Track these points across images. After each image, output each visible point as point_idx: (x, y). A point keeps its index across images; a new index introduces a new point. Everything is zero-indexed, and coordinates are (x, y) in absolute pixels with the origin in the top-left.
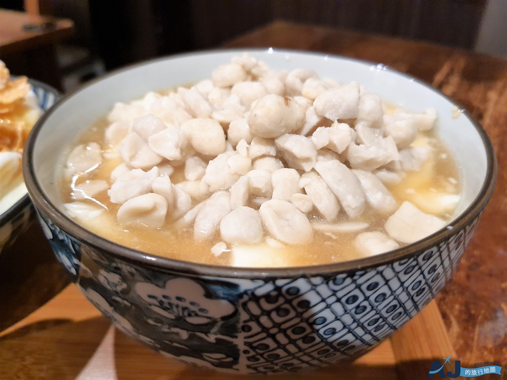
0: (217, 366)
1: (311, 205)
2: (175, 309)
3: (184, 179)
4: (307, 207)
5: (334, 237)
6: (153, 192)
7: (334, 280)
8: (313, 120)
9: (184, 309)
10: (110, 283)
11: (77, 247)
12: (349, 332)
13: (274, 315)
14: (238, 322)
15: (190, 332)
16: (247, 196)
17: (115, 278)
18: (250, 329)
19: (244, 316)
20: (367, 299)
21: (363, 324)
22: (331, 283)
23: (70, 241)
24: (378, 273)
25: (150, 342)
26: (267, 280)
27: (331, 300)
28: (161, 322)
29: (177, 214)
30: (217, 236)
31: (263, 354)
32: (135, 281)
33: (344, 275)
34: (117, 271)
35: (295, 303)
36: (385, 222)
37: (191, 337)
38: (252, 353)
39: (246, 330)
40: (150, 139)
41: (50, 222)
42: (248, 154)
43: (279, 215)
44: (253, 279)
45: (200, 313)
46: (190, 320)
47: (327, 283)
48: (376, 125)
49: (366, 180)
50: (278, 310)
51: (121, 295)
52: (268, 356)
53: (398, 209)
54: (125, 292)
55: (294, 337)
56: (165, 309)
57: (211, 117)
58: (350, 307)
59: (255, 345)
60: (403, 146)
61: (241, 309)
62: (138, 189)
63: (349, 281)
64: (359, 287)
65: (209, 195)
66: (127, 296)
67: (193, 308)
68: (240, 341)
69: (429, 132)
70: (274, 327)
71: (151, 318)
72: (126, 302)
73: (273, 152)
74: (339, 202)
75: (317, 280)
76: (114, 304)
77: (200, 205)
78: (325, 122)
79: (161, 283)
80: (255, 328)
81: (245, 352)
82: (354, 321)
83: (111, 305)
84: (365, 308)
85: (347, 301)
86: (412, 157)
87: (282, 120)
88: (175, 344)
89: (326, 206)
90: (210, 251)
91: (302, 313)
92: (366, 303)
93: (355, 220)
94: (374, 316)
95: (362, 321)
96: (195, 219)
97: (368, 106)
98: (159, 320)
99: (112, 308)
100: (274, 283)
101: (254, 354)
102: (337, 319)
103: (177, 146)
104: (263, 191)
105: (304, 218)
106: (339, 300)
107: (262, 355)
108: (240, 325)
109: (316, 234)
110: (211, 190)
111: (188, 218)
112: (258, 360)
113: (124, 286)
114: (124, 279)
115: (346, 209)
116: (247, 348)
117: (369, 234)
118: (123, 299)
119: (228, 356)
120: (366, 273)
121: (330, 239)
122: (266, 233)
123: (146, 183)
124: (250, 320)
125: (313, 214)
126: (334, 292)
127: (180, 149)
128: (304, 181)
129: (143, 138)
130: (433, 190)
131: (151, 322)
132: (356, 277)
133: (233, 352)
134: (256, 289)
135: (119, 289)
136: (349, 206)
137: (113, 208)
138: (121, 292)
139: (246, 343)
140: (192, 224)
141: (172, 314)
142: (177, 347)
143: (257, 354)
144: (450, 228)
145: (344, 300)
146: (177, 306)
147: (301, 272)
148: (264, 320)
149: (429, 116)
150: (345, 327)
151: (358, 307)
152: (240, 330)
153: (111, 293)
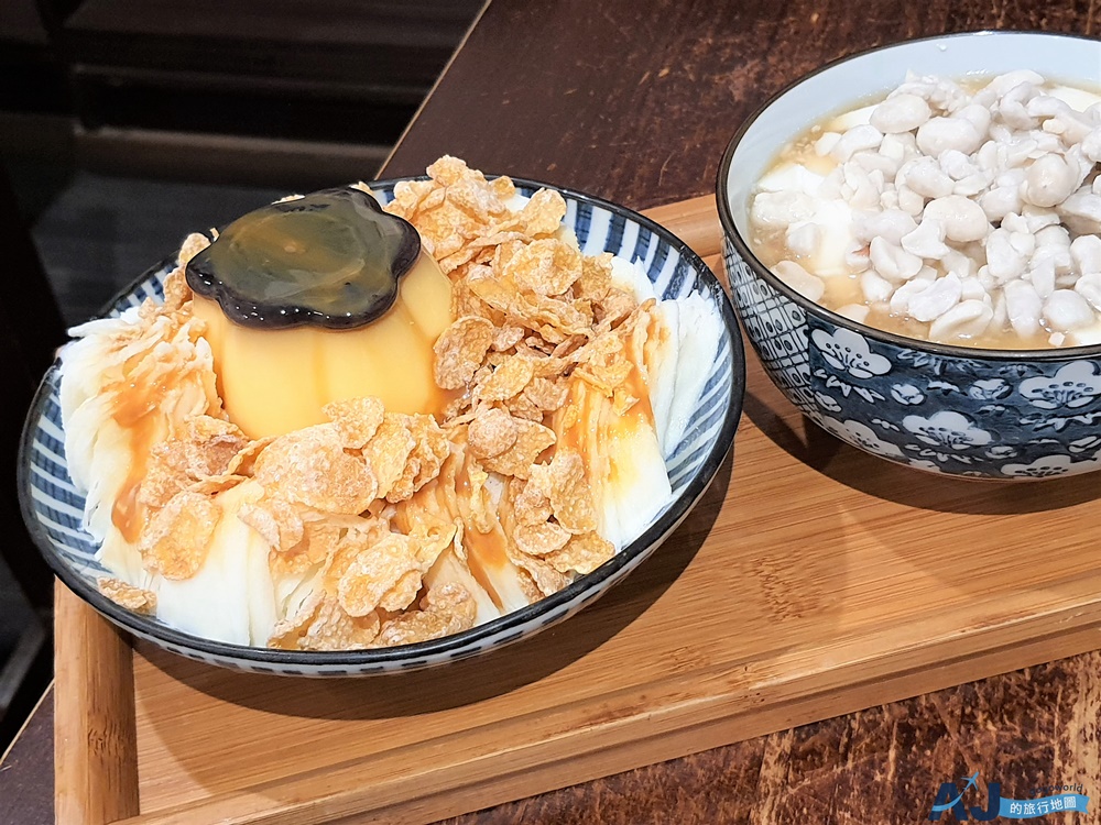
2: (1059, 396)
9: (1070, 393)
10: (986, 392)
11: (951, 366)
15: (1067, 419)
23: (940, 362)
28: (1038, 417)
32: (1023, 379)
34: (1002, 375)
37: (1068, 424)
41: (904, 353)
42: (1029, 230)
45: (1085, 393)
46: (1072, 404)
51: (996, 401)
54: (1002, 396)
56: (1048, 400)
65: (999, 288)
66: (1004, 401)
67: (1078, 390)
71: (1026, 416)
72: (998, 408)
73: (1057, 220)
76: (977, 416)
77: (1002, 302)
79: (1053, 373)
83: (971, 420)
88: (1043, 441)
96: (1007, 318)
99: (971, 424)
104: (1070, 268)
111: (999, 319)
113: (1005, 389)
114: (1007, 381)
118: (997, 405)
131: (1024, 421)
135: (996, 395)
138: (997, 398)
140: (1008, 324)
141: (1055, 402)
142: (1043, 445)
146: (1063, 392)
153: (982, 403)
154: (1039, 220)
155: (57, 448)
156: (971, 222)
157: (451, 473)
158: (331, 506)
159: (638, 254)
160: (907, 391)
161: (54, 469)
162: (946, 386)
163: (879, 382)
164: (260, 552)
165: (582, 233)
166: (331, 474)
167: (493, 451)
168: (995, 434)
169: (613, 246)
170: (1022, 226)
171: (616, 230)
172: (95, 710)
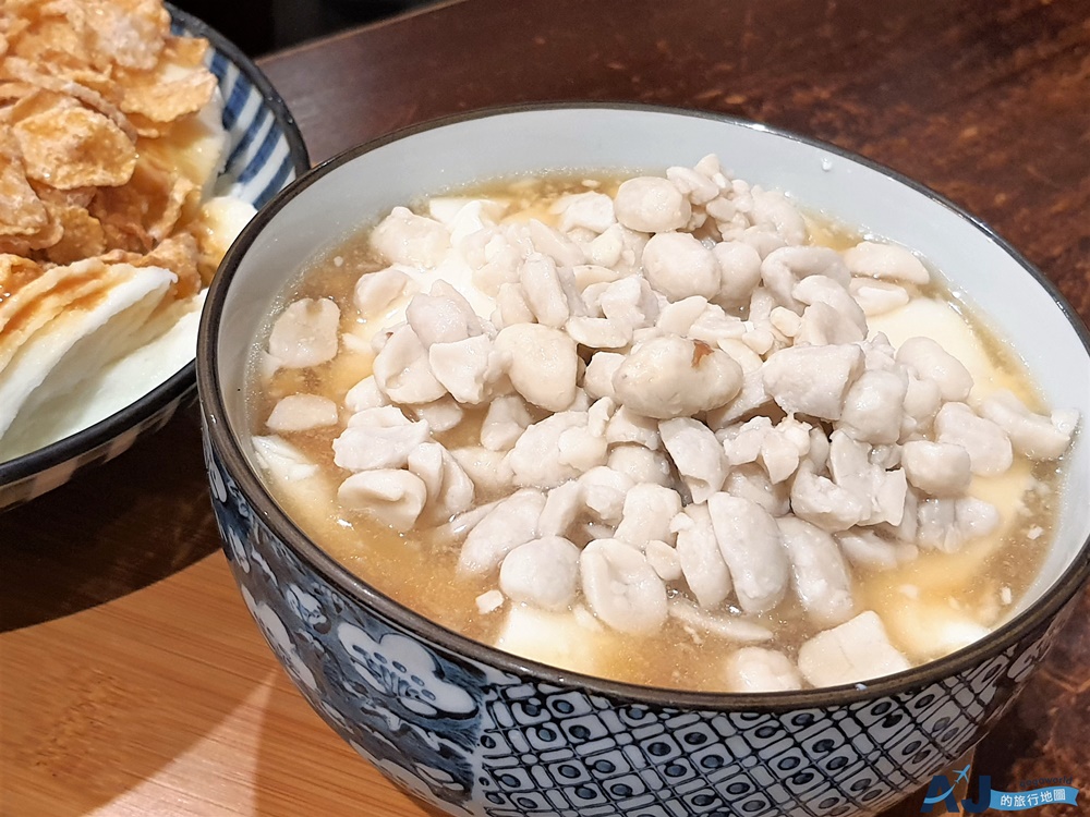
0: (438, 796)
1: (678, 570)
2: (388, 679)
3: (478, 442)
4: (668, 572)
5: (697, 639)
6: (407, 469)
7: (628, 710)
9: (402, 683)
10: (302, 609)
11: (266, 538)
12: (657, 802)
13: (531, 733)
14: (476, 726)
15: (403, 722)
16: (571, 518)
17: (310, 603)
18: (493, 745)
19: (486, 722)
20: (685, 755)
21: (681, 797)
22: (622, 712)
23: (257, 525)
24: (702, 719)
25: (339, 720)
26: (526, 679)
27: (624, 739)
28: (364, 692)
29: (440, 514)
30: (491, 579)
31: (511, 793)
32: (341, 619)
33: (645, 708)
34: (317, 595)
35: (566, 725)
36: (807, 640)
37: (405, 730)
38: (493, 787)
39: (488, 744)
40: (433, 347)
41: (232, 483)
42: (604, 433)
43: (613, 571)
44: (506, 671)
45: (422, 697)
46: (406, 701)
47: (617, 711)
48: (880, 440)
50: (538, 727)
51: (313, 631)
52: (519, 800)
53: (847, 621)
54: (319, 628)
55: (561, 779)
56: (373, 674)
57: (563, 329)
58: (655, 759)
59: (499, 773)
61: (483, 709)
62: (382, 459)
63: (651, 717)
64: (670, 732)
65: (511, 490)
66: (321, 637)
67: (414, 686)
68: (476, 759)
69: (1044, 466)
70: (530, 752)
71: (349, 681)
72: (317, 644)
73: (652, 443)
74: (730, 578)
75: (601, 702)
76: (297, 639)
77: (488, 507)
79: (376, 635)
80: (502, 747)
81: (482, 780)
82: (665, 786)
83: (292, 641)
84: (683, 770)
85: (650, 748)
86: (955, 518)
87: (676, 394)
88: (377, 734)
89: (703, 580)
90: (475, 601)
91: (575, 745)
92: (683, 762)
93: (753, 620)
94: (701, 789)
95: (681, 790)
96: (468, 534)
98: (362, 688)
99: (293, 646)
100: (536, 687)
101: (498, 789)
102: (632, 771)
103: (477, 379)
104: (604, 517)
105: (660, 588)
106: (636, 743)
107: (508, 795)
108: (479, 734)
109: (671, 623)
110: (516, 482)
111: (457, 527)
112: (502, 802)
113: (323, 620)
114: (324, 609)
115: (739, 595)
116: (486, 775)
117: (761, 653)
118: (315, 639)
119: (456, 780)
120: (680, 714)
121: (689, 639)
122: (579, 595)
123: (400, 451)
124: (496, 730)
125: (678, 586)
126: (629, 730)
127: (482, 386)
128: (681, 522)
129: (421, 341)
130: (953, 602)
131: (348, 687)
132: (663, 716)
133: (464, 778)
134: (509, 686)
135: (313, 621)
136: (744, 592)
137: (336, 475)
138: (314, 627)
139: (484, 766)
140: (460, 541)
141: (383, 685)
142: (379, 741)
143: (502, 790)
144: (861, 687)
145: (645, 745)
146: (392, 675)
147: (578, 684)
148: (515, 736)
150: (647, 791)
151: (669, 764)
152: (479, 742)
160: (238, 549)
162: (265, 567)
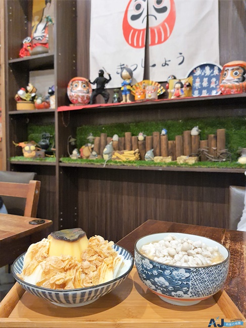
0: (184, 294)
8: (193, 248)
9: (181, 276)
14: (190, 278)
26: (195, 268)
32: (173, 271)
33: (206, 268)
35: (199, 273)
37: (182, 283)
44: (193, 268)
45: (184, 276)
46: (182, 278)
47: (204, 269)
48: (206, 249)
49: (206, 259)
50: (197, 275)
52: (195, 287)
55: (199, 282)
56: (178, 277)
59: (193, 284)
60: (212, 253)
61: (191, 275)
64: (209, 271)
68: (190, 283)
69: (217, 251)
70: (196, 279)
71: (174, 280)
72: (169, 277)
75: (202, 268)
78: (196, 248)
79: (178, 270)
80: (193, 280)
81: (191, 286)
82: (209, 279)
85: (207, 274)
86: (214, 255)
91: (200, 276)
97: (204, 244)
98: (176, 280)
99: (165, 280)
102: (206, 278)
104: (187, 260)
113: (171, 273)
114: (171, 271)
124: (192, 277)
126: (205, 272)
128: (195, 258)
132: (208, 268)
133: (189, 287)
134: (193, 270)
138: (169, 275)
143: (193, 287)
147: (200, 266)
148: (194, 277)
149: (216, 248)
150: (207, 280)
151: (209, 276)
152: (191, 280)
153: (167, 276)
154: (184, 253)
155: (23, 259)
156: (173, 252)
157: (76, 268)
158: (55, 266)
159: (124, 255)
160: (155, 272)
161: (22, 263)
162: (161, 271)
163: (151, 270)
164: (42, 271)
165: (115, 248)
166: (57, 262)
167: (85, 267)
168: (170, 284)
169: (121, 254)
170: (181, 254)
171: (122, 251)
172: (8, 302)
